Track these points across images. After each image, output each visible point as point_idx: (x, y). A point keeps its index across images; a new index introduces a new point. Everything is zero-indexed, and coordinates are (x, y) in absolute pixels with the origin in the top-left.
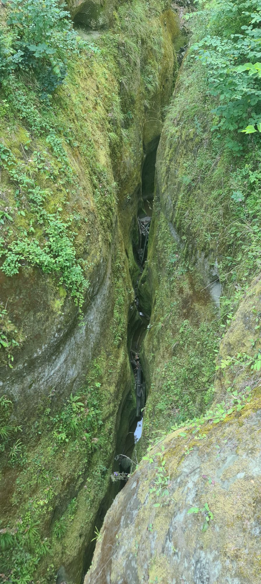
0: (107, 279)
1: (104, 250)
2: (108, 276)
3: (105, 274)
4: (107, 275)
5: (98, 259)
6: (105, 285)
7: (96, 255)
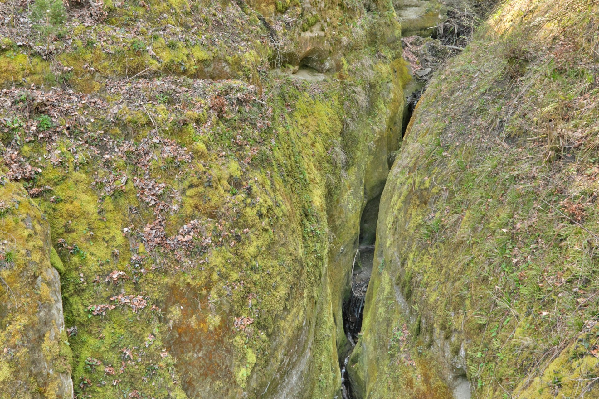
0: (308, 351)
1: (309, 309)
2: (309, 346)
3: (306, 342)
4: (308, 344)
5: (301, 320)
6: (304, 357)
7: (299, 314)
